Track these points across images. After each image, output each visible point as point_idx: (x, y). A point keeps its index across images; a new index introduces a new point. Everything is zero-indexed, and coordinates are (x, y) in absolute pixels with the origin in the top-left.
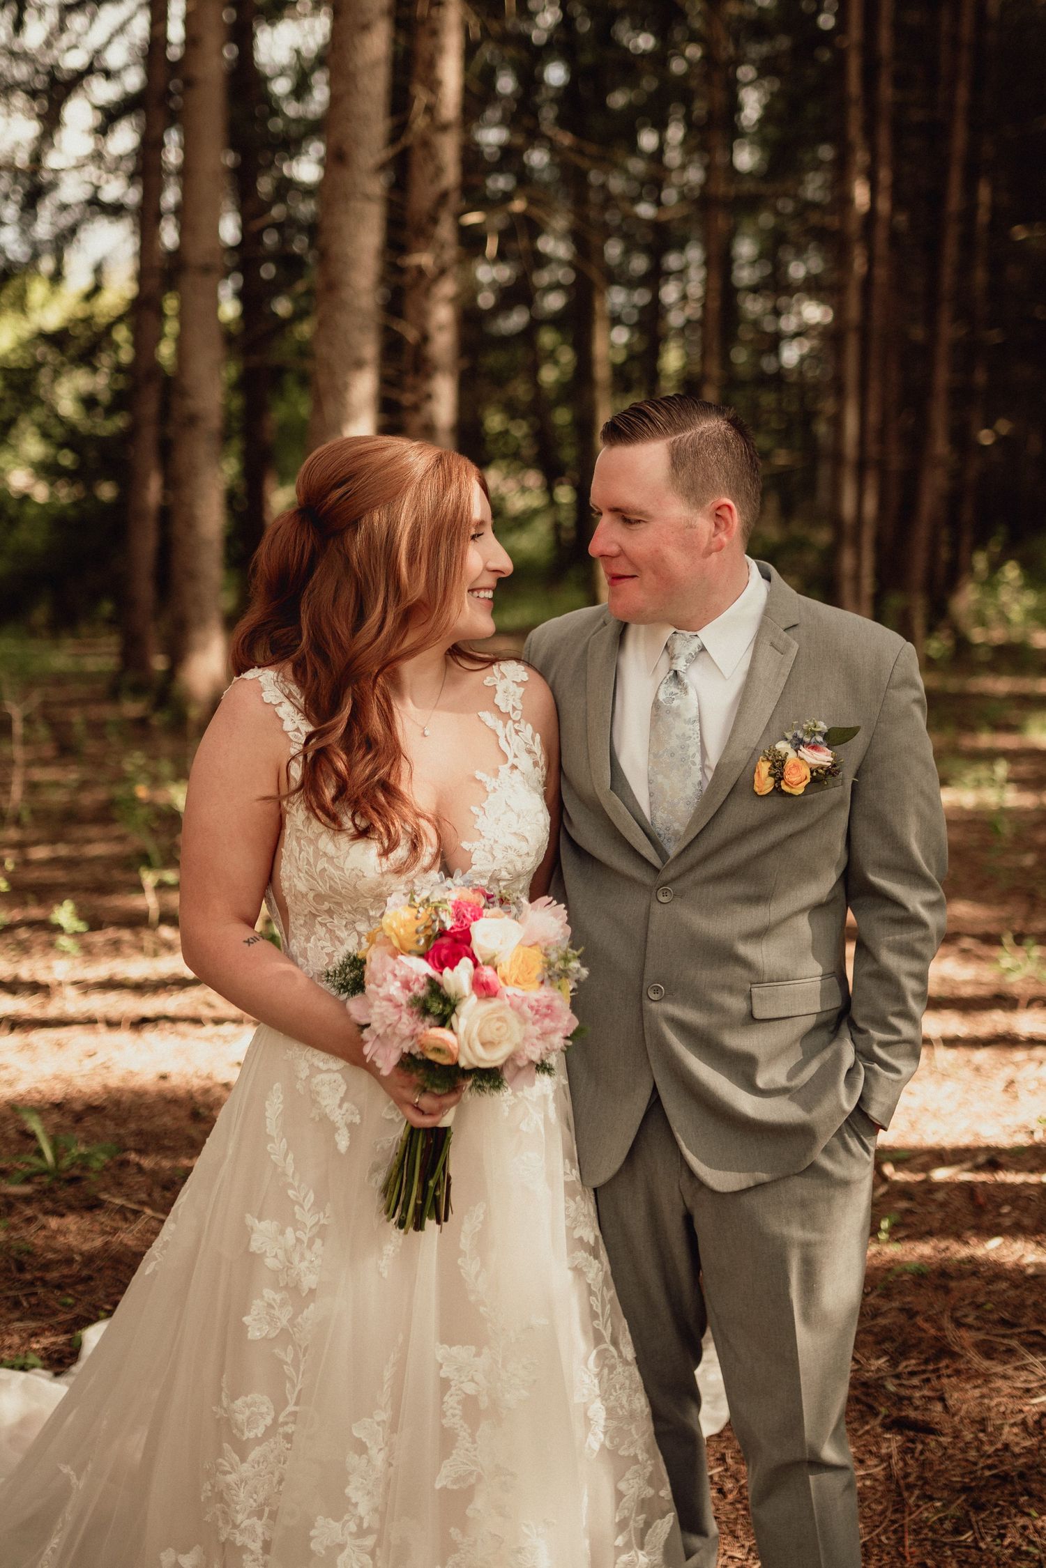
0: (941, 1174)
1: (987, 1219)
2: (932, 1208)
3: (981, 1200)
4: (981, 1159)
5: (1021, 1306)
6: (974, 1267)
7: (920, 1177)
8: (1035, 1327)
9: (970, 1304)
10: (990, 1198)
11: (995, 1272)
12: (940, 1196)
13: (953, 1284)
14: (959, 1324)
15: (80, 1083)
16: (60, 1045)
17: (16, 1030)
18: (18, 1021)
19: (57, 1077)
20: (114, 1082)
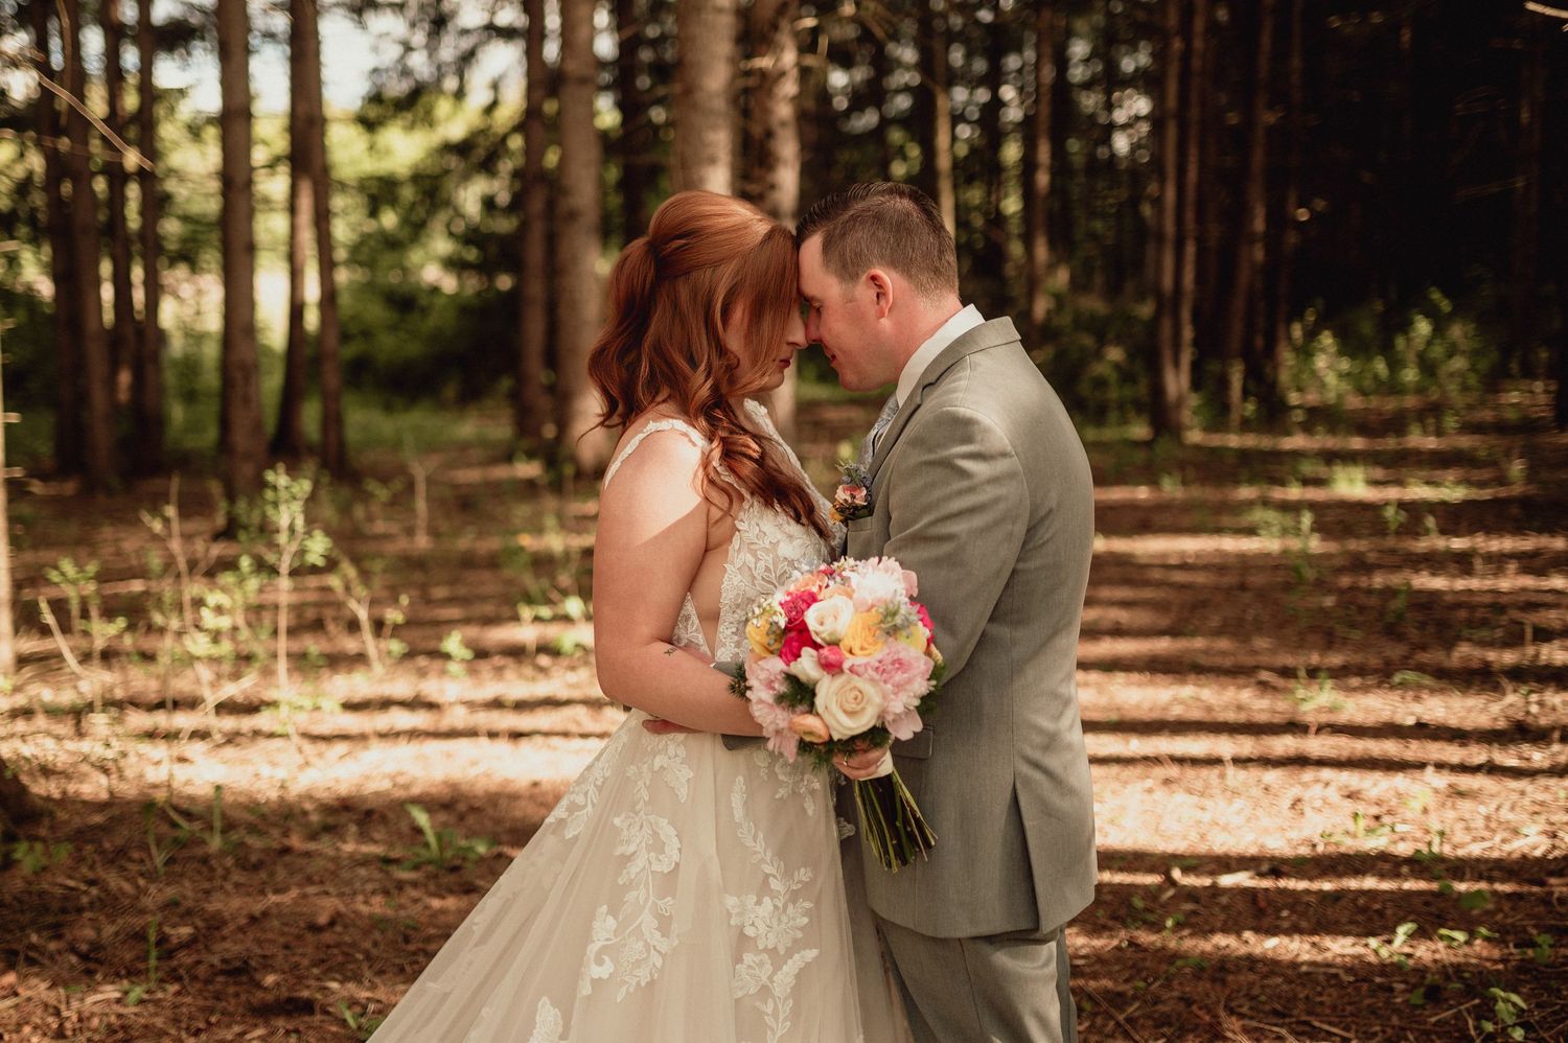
0: (1227, 880)
1: (1266, 922)
2: (1217, 910)
3: (1262, 904)
4: (1265, 867)
5: (1292, 999)
6: (1252, 962)
7: (1207, 881)
8: (1304, 1018)
9: (1245, 996)
10: (1270, 902)
11: (1271, 966)
12: (1224, 900)
13: (1230, 978)
14: (1232, 1012)
15: (465, 788)
16: (449, 755)
17: (412, 742)
18: (414, 734)
19: (445, 783)
20: (493, 788)
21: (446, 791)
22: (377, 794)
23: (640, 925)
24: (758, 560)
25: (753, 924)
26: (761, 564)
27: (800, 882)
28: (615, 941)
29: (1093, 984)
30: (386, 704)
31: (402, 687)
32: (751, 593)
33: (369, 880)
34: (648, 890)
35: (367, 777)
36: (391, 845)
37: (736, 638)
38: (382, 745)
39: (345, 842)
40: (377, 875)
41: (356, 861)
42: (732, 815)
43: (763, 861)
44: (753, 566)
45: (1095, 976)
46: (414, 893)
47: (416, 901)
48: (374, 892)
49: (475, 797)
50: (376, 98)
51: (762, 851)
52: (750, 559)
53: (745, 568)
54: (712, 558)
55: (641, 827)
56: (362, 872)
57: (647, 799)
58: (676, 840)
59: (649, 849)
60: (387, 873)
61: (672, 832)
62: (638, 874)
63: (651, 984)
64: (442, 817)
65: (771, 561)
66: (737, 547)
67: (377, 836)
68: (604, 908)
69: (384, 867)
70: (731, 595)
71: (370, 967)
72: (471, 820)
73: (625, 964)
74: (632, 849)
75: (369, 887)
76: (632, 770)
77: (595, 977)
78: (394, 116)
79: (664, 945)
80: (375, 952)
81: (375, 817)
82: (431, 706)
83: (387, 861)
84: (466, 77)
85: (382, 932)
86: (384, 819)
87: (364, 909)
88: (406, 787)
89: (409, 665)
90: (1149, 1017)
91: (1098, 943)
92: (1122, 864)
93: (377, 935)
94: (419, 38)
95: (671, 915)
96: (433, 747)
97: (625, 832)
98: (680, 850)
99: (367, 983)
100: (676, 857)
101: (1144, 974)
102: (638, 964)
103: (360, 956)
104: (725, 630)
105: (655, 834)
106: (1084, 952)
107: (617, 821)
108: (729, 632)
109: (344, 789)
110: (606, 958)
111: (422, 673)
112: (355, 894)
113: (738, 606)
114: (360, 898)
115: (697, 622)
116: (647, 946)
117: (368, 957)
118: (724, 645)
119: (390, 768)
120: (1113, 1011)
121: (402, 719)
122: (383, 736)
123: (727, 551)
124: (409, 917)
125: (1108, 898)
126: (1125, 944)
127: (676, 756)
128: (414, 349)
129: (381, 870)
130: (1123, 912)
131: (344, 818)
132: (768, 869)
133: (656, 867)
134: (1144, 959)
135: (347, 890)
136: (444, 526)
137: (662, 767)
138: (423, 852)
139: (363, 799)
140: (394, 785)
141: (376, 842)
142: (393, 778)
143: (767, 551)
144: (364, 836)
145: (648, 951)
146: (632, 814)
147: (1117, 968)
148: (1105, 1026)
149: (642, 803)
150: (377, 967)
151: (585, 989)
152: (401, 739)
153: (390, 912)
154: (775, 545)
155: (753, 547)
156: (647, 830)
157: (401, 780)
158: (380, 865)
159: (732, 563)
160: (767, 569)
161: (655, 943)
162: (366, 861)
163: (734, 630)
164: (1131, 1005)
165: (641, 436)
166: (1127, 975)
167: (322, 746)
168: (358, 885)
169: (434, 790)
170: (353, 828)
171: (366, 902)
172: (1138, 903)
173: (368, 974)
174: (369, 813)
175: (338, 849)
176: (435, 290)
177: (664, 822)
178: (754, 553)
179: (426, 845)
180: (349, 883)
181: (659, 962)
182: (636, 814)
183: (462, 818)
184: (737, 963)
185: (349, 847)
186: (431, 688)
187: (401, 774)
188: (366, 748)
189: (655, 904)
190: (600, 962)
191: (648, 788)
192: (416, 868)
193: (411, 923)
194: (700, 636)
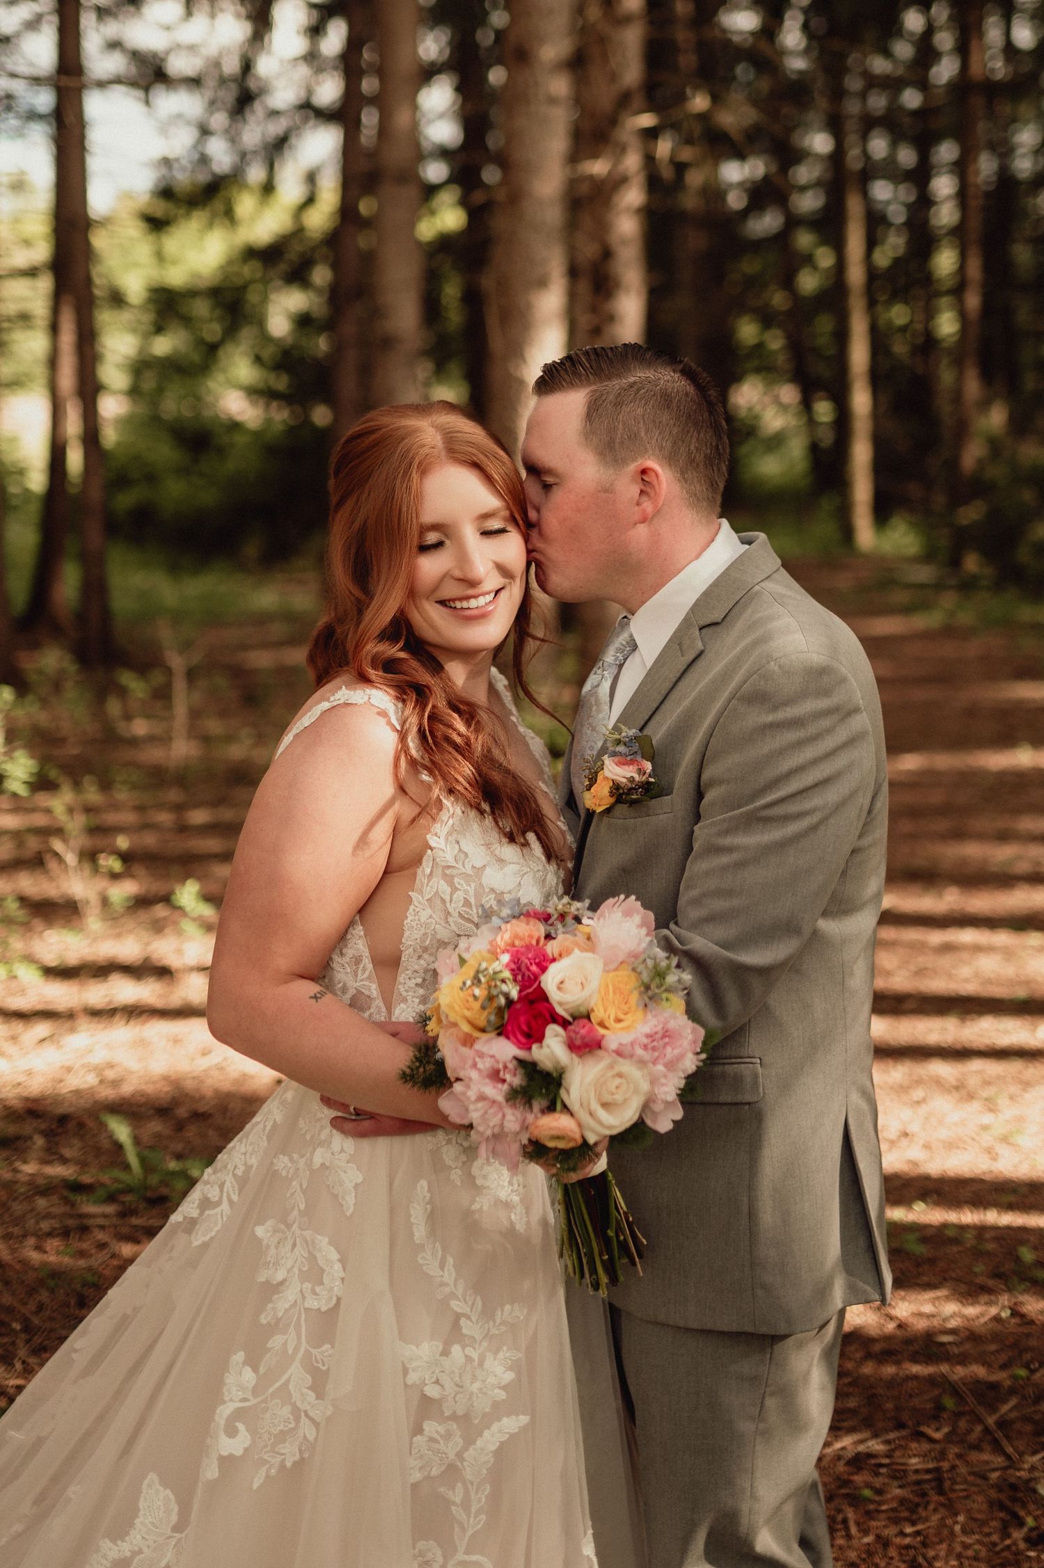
15: (189, 1085)
16: (176, 1041)
17: (132, 1022)
18: (135, 1012)
19: (166, 1078)
20: (226, 1086)
21: (167, 1089)
22: (77, 1092)
23: (288, 1381)
24: (454, 889)
25: (437, 1382)
26: (459, 895)
27: (503, 1323)
28: (254, 1401)
29: (960, 1372)
30: (102, 970)
31: (128, 948)
32: (443, 934)
33: (47, 1216)
34: (299, 1338)
35: (69, 1070)
36: (83, 1165)
37: (421, 991)
38: (92, 1026)
39: (25, 1162)
40: (59, 1209)
41: (37, 1187)
42: (412, 1235)
43: (452, 1295)
44: (447, 898)
45: (963, 1360)
46: (101, 1236)
47: (102, 1246)
48: (50, 1234)
49: (202, 1098)
50: (166, 193)
51: (452, 1283)
52: (444, 888)
53: (437, 900)
54: (395, 881)
55: (294, 1245)
56: (41, 1203)
57: (302, 1207)
58: (338, 1266)
59: (304, 1277)
60: (73, 1205)
61: (334, 1255)
62: (286, 1310)
63: (300, 1464)
64: (155, 1126)
65: (472, 892)
66: (428, 871)
67: (67, 1153)
68: (239, 1357)
69: (72, 1196)
70: (417, 935)
71: (28, 1341)
72: (192, 1132)
73: (266, 1436)
74: (280, 1275)
75: (45, 1226)
76: (282, 1163)
77: (224, 1453)
78: (188, 215)
79: (320, 1411)
80: (36, 1321)
81: (71, 1125)
82: (163, 972)
83: (78, 1187)
84: (276, 165)
85: (52, 1291)
86: (81, 1125)
87: (35, 1256)
88: (116, 1083)
89: (143, 915)
90: (1027, 1419)
91: (971, 1311)
92: (1012, 1198)
93: (44, 1296)
94: (219, 120)
95: (328, 1369)
96: (158, 1030)
97: (273, 1251)
98: (343, 1279)
99: (18, 1366)
100: (338, 1289)
101: (1027, 1356)
102: (282, 1437)
103: (17, 1326)
104: (407, 982)
105: (312, 1258)
106: (953, 1324)
107: (260, 1231)
108: (412, 983)
109: (36, 1086)
110: (241, 1427)
111: (158, 928)
112: (25, 1236)
113: (425, 949)
114: (31, 1241)
115: (370, 966)
116: (297, 1413)
117: (28, 1328)
118: (405, 1000)
119: (99, 1057)
120: (981, 1410)
121: (125, 991)
122: (96, 1014)
123: (415, 875)
124: (90, 1269)
125: (990, 1246)
126: (1005, 1314)
127: (342, 1151)
128: (208, 497)
129: (66, 1201)
130: (1008, 1266)
131: (28, 1128)
132: (457, 1306)
133: (312, 1303)
134: (1028, 1335)
135: (16, 1231)
136: (214, 726)
137: (323, 1165)
138: (123, 1176)
139: (56, 1099)
140: (101, 1082)
141: (64, 1161)
142: (98, 1070)
143: (467, 877)
144: (52, 1154)
145: (297, 1419)
146: (283, 1226)
147: (993, 1347)
148: (969, 1431)
149: (295, 1212)
150: (37, 1340)
151: (211, 1471)
152: (117, 1017)
153: (67, 1260)
154: (479, 871)
155: (448, 872)
156: (300, 1251)
157: (111, 1074)
158: (66, 1193)
159: (421, 892)
160: (467, 903)
161: (308, 1408)
162: (47, 1189)
163: (419, 980)
164: (1005, 1401)
165: (325, 705)
166: (1003, 1357)
167: (18, 1027)
168: (31, 1223)
169: (150, 1089)
170: (39, 1141)
171: (39, 1248)
172: (1027, 1255)
173: (22, 1352)
174: (63, 1119)
175: (16, 1171)
176: (235, 426)
177: (323, 1241)
178: (449, 880)
179: (127, 1167)
180: (18, 1221)
181: (311, 1434)
182: (289, 1226)
183: (180, 1126)
184: (414, 1435)
185: (29, 1168)
186: (164, 949)
187: (111, 1066)
188: (73, 1030)
189: (307, 1353)
190: (232, 1432)
191: (304, 1192)
192: (111, 1198)
193: (90, 1278)
194: (374, 986)
